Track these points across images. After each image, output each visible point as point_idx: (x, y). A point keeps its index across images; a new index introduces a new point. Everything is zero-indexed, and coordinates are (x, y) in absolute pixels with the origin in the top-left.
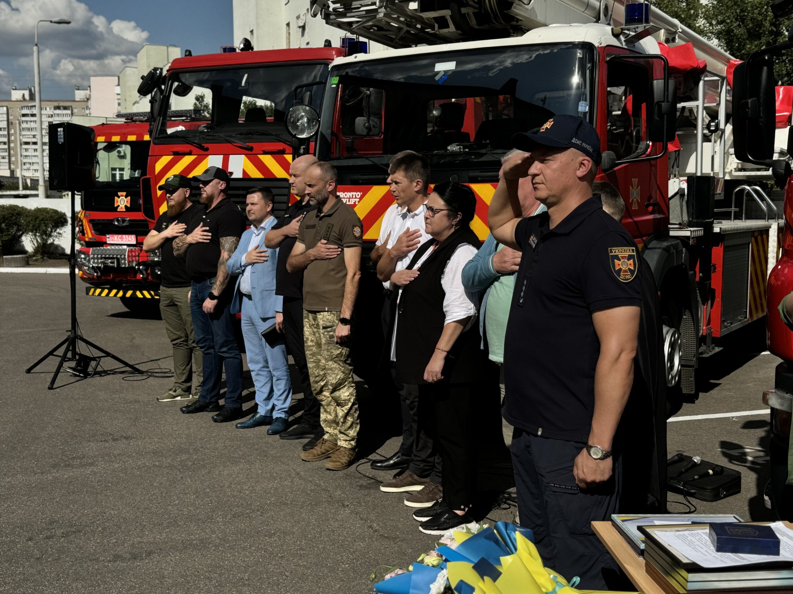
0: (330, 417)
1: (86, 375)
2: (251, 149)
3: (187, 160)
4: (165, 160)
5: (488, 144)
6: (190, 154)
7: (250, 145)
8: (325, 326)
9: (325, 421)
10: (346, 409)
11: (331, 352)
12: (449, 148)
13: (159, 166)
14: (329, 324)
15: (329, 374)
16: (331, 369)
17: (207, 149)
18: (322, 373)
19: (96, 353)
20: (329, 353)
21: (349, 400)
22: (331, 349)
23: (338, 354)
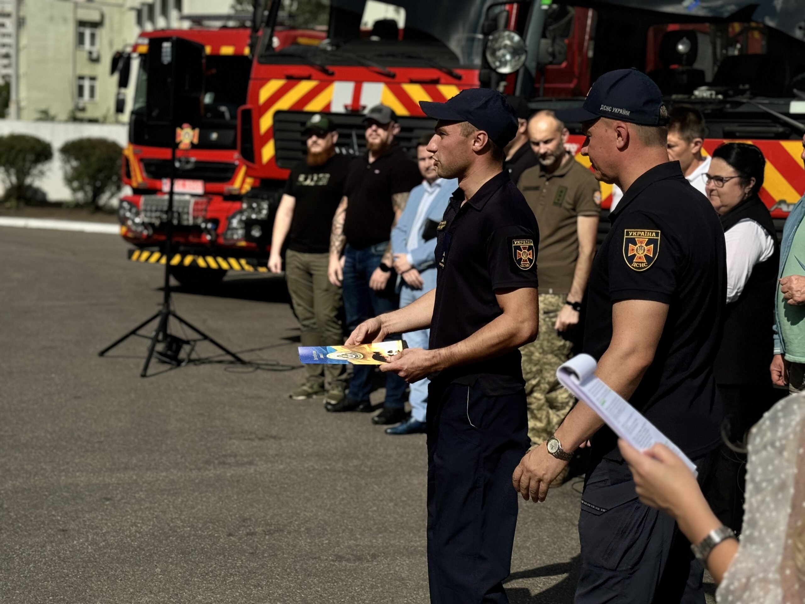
0: (539, 425)
1: (179, 363)
2: (393, 76)
3: (305, 87)
4: (274, 85)
5: (747, 90)
6: (309, 78)
7: (392, 70)
8: (546, 310)
9: (533, 429)
10: (563, 414)
11: (552, 344)
12: (696, 93)
13: (265, 94)
14: (551, 308)
15: (546, 369)
16: (550, 364)
17: (332, 74)
18: (534, 369)
19: (191, 335)
20: (549, 344)
21: (567, 403)
22: (553, 339)
23: (561, 346)
